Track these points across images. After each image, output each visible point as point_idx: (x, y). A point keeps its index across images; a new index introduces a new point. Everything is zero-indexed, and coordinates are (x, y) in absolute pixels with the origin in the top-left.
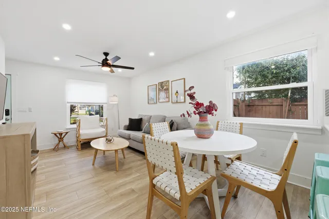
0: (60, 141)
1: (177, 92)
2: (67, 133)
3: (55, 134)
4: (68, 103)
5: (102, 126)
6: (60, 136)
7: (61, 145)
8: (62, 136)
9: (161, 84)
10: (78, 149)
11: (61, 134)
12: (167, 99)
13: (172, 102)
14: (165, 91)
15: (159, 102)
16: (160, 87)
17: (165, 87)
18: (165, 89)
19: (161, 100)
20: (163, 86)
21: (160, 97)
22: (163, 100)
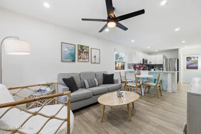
1: (95, 56)
9: (82, 47)
12: (87, 60)
13: (91, 63)
14: (85, 54)
15: (78, 61)
16: (80, 49)
17: (85, 51)
18: (85, 52)
19: (81, 60)
20: (83, 49)
21: (79, 57)
22: (83, 60)
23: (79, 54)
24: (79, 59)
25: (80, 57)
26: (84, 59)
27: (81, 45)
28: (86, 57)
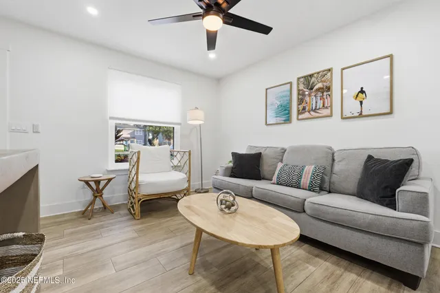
0: (96, 197)
1: (362, 91)
2: (110, 180)
3: (87, 183)
4: (111, 118)
5: (175, 168)
6: (96, 187)
7: (98, 205)
8: (101, 187)
9: (308, 80)
10: (133, 215)
11: (98, 182)
12: (326, 112)
13: (343, 118)
14: (320, 94)
15: (298, 119)
16: (301, 87)
17: (319, 85)
18: (318, 90)
19: (306, 115)
20: (313, 83)
21: (301, 109)
22: (312, 113)
23: (301, 101)
24: (302, 113)
25: (304, 109)
26: (315, 110)
27: (305, 77)
28: (320, 104)
